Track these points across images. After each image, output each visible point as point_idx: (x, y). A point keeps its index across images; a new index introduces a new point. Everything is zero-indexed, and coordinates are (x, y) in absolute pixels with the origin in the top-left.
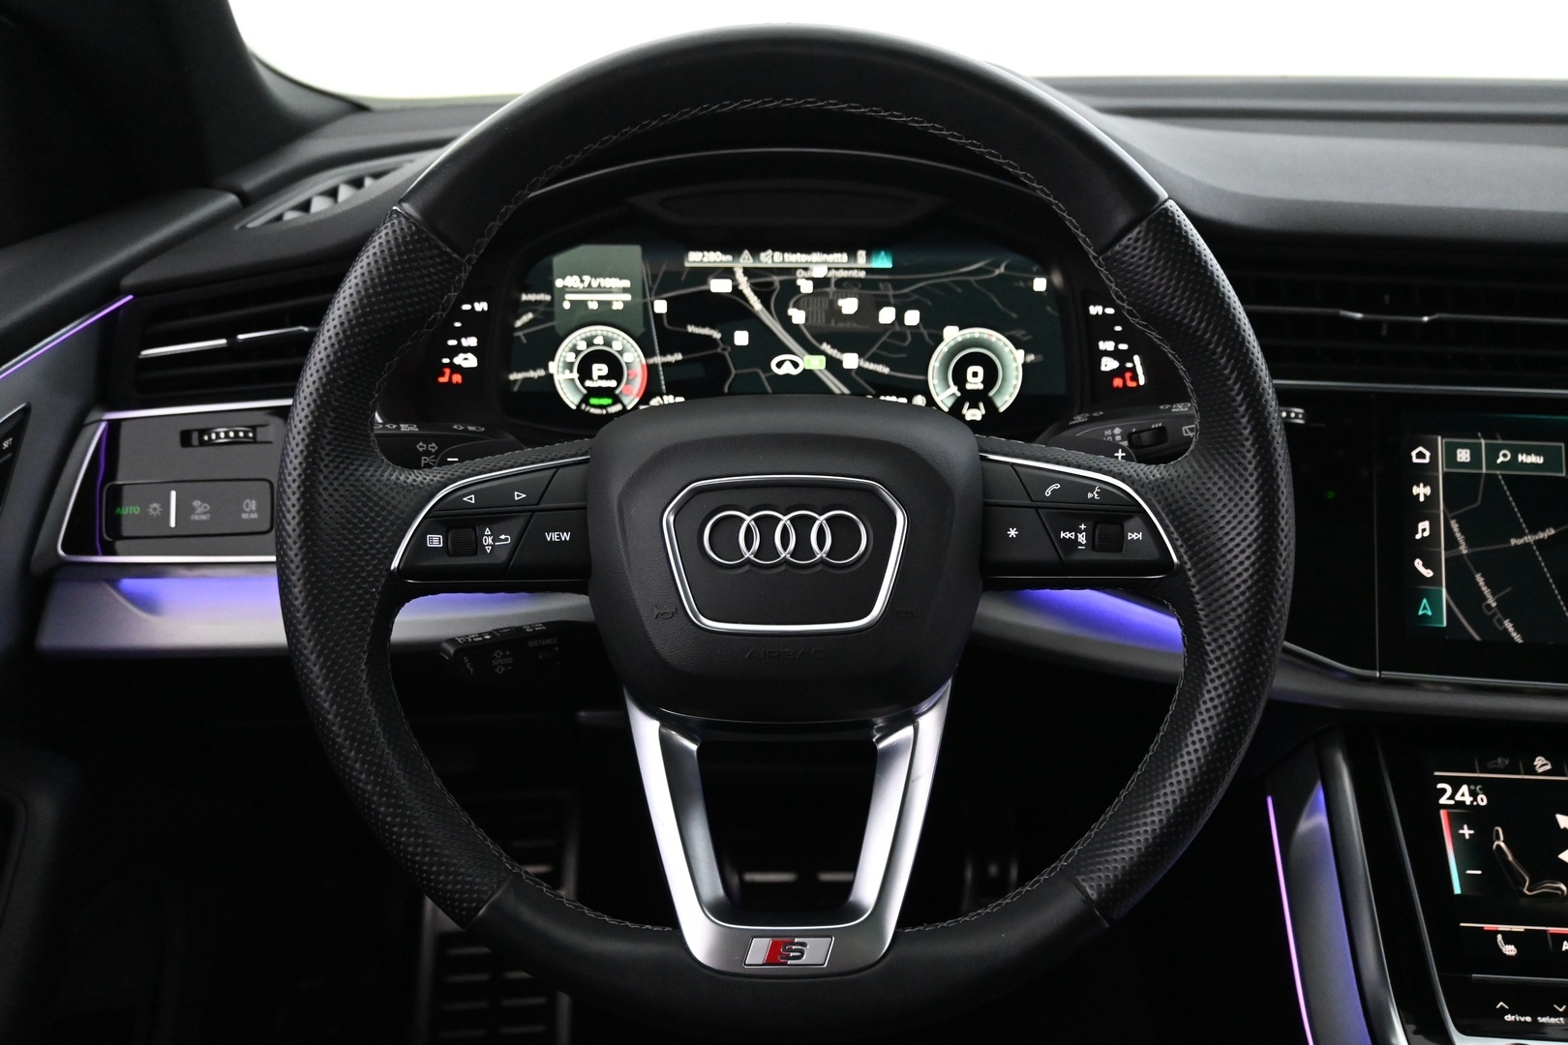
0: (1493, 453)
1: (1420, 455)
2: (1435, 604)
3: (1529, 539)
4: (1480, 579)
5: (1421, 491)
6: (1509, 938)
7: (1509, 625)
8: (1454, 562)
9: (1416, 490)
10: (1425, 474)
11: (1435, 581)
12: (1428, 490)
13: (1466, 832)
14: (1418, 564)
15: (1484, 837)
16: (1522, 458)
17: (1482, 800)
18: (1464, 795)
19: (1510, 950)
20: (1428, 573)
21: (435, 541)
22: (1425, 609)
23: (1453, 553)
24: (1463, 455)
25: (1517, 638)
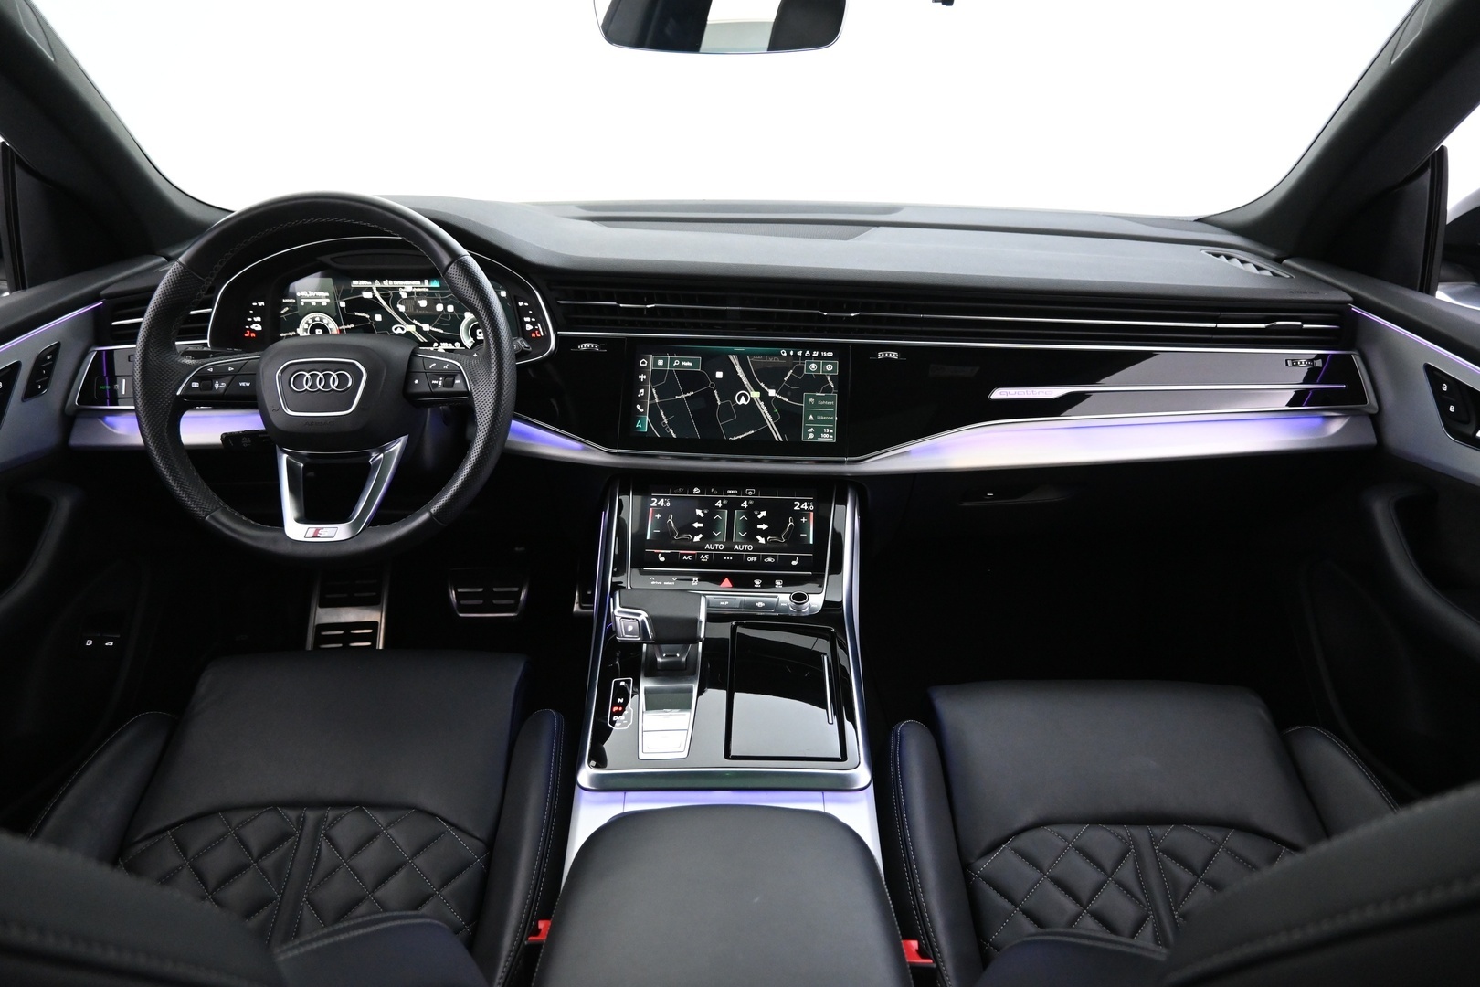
0: (672, 361)
1: (643, 363)
2: (643, 424)
3: (683, 396)
4: (662, 412)
5: (642, 377)
6: (663, 555)
7: (671, 431)
8: (653, 406)
9: (640, 377)
10: (644, 370)
11: (644, 413)
12: (645, 377)
13: (658, 516)
14: (638, 406)
15: (665, 517)
16: (684, 363)
17: (668, 504)
18: (661, 503)
19: (662, 559)
20: (642, 410)
21: (195, 385)
22: (639, 424)
23: (652, 402)
24: (660, 362)
25: (674, 436)
